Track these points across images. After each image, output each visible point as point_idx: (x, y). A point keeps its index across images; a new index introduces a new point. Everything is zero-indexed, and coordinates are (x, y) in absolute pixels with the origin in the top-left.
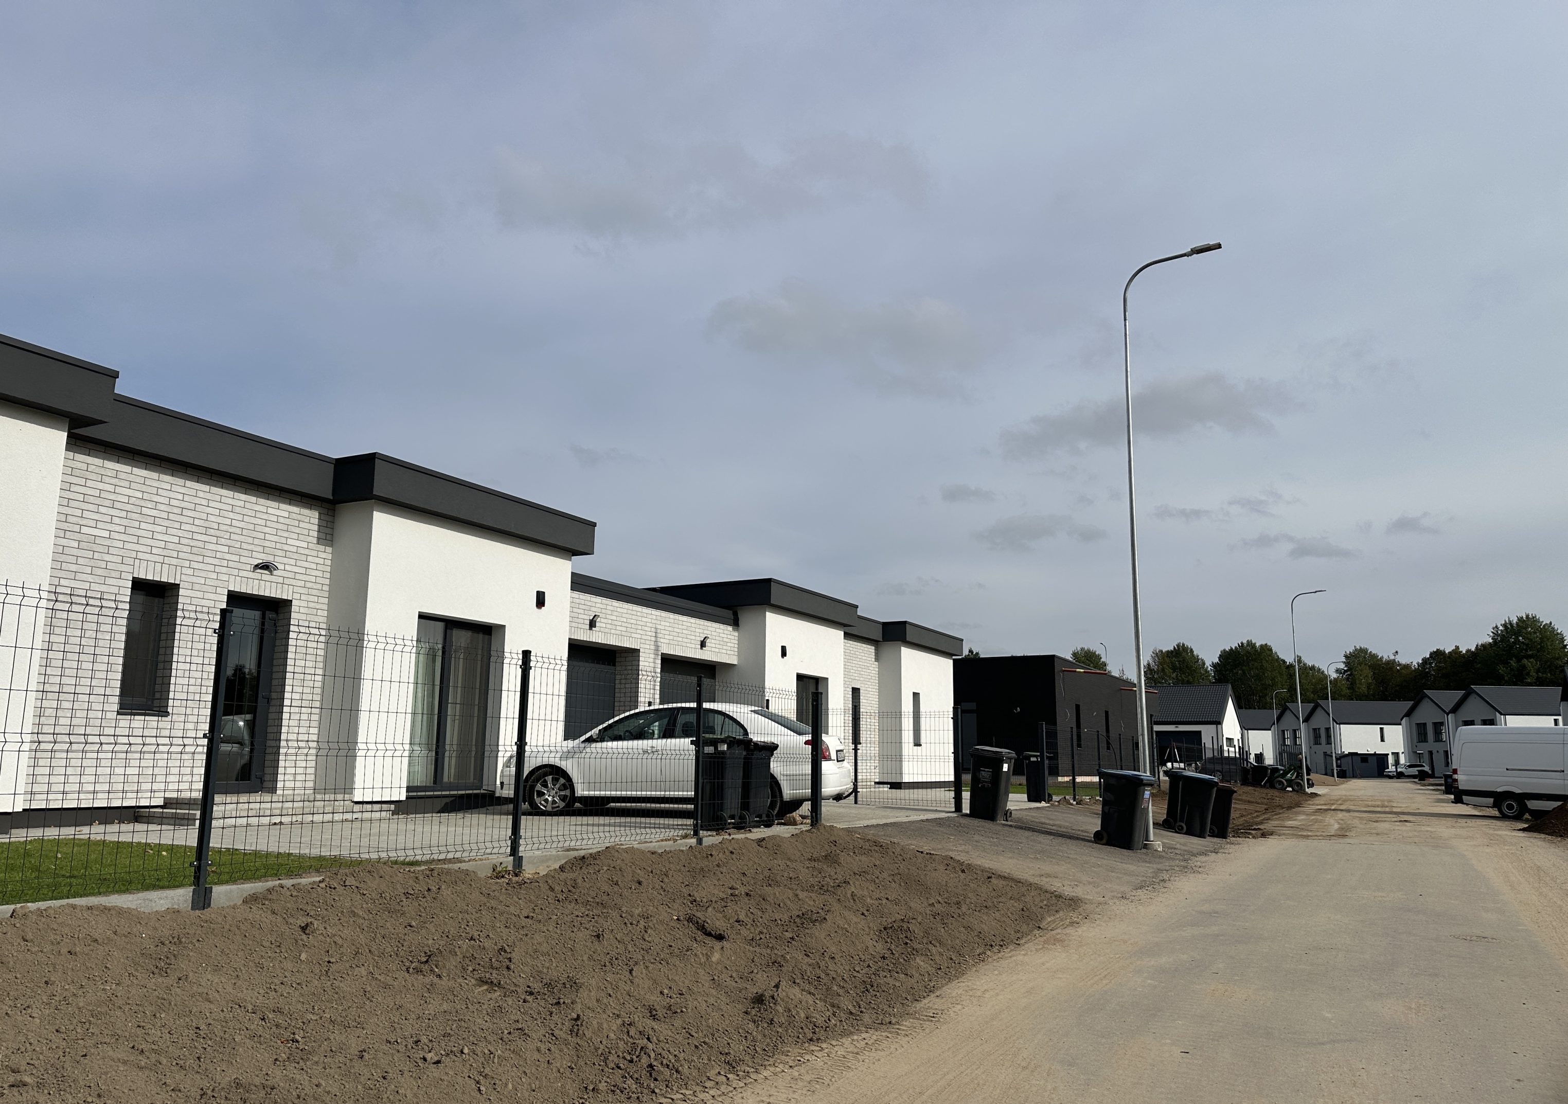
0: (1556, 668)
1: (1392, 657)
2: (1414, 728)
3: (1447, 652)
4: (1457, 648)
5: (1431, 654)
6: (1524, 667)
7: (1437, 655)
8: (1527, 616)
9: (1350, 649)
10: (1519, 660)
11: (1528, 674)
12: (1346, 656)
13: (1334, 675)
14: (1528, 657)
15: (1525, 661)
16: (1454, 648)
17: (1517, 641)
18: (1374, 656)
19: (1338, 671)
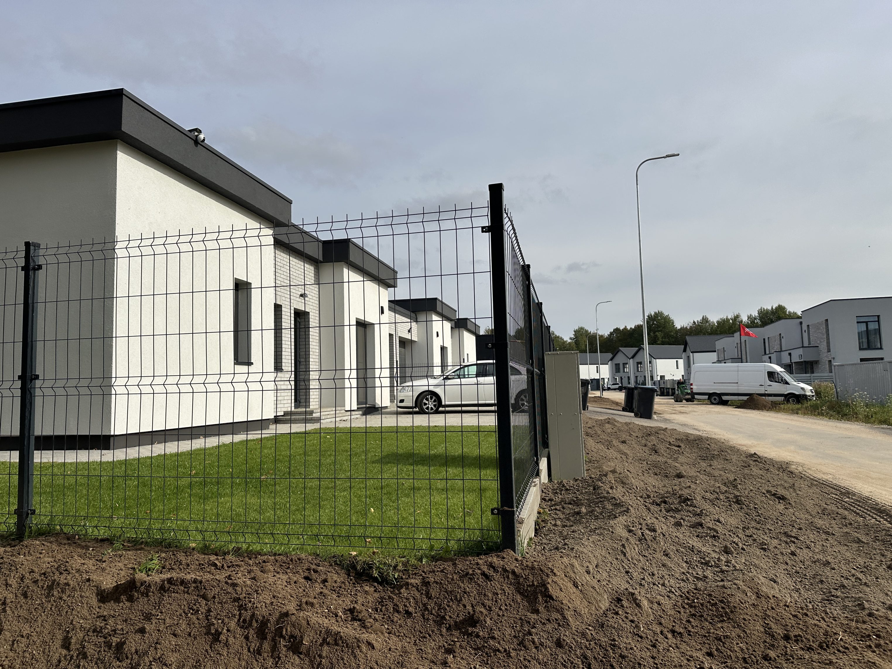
0: (670, 336)
1: (596, 332)
2: (614, 365)
3: (621, 329)
4: (626, 327)
5: (614, 330)
6: (656, 336)
7: (617, 330)
8: (659, 312)
9: (577, 328)
10: (654, 333)
11: (658, 339)
12: (575, 331)
13: (569, 341)
14: (659, 331)
15: (657, 333)
16: (624, 327)
17: (653, 324)
18: (587, 331)
19: (571, 338)
